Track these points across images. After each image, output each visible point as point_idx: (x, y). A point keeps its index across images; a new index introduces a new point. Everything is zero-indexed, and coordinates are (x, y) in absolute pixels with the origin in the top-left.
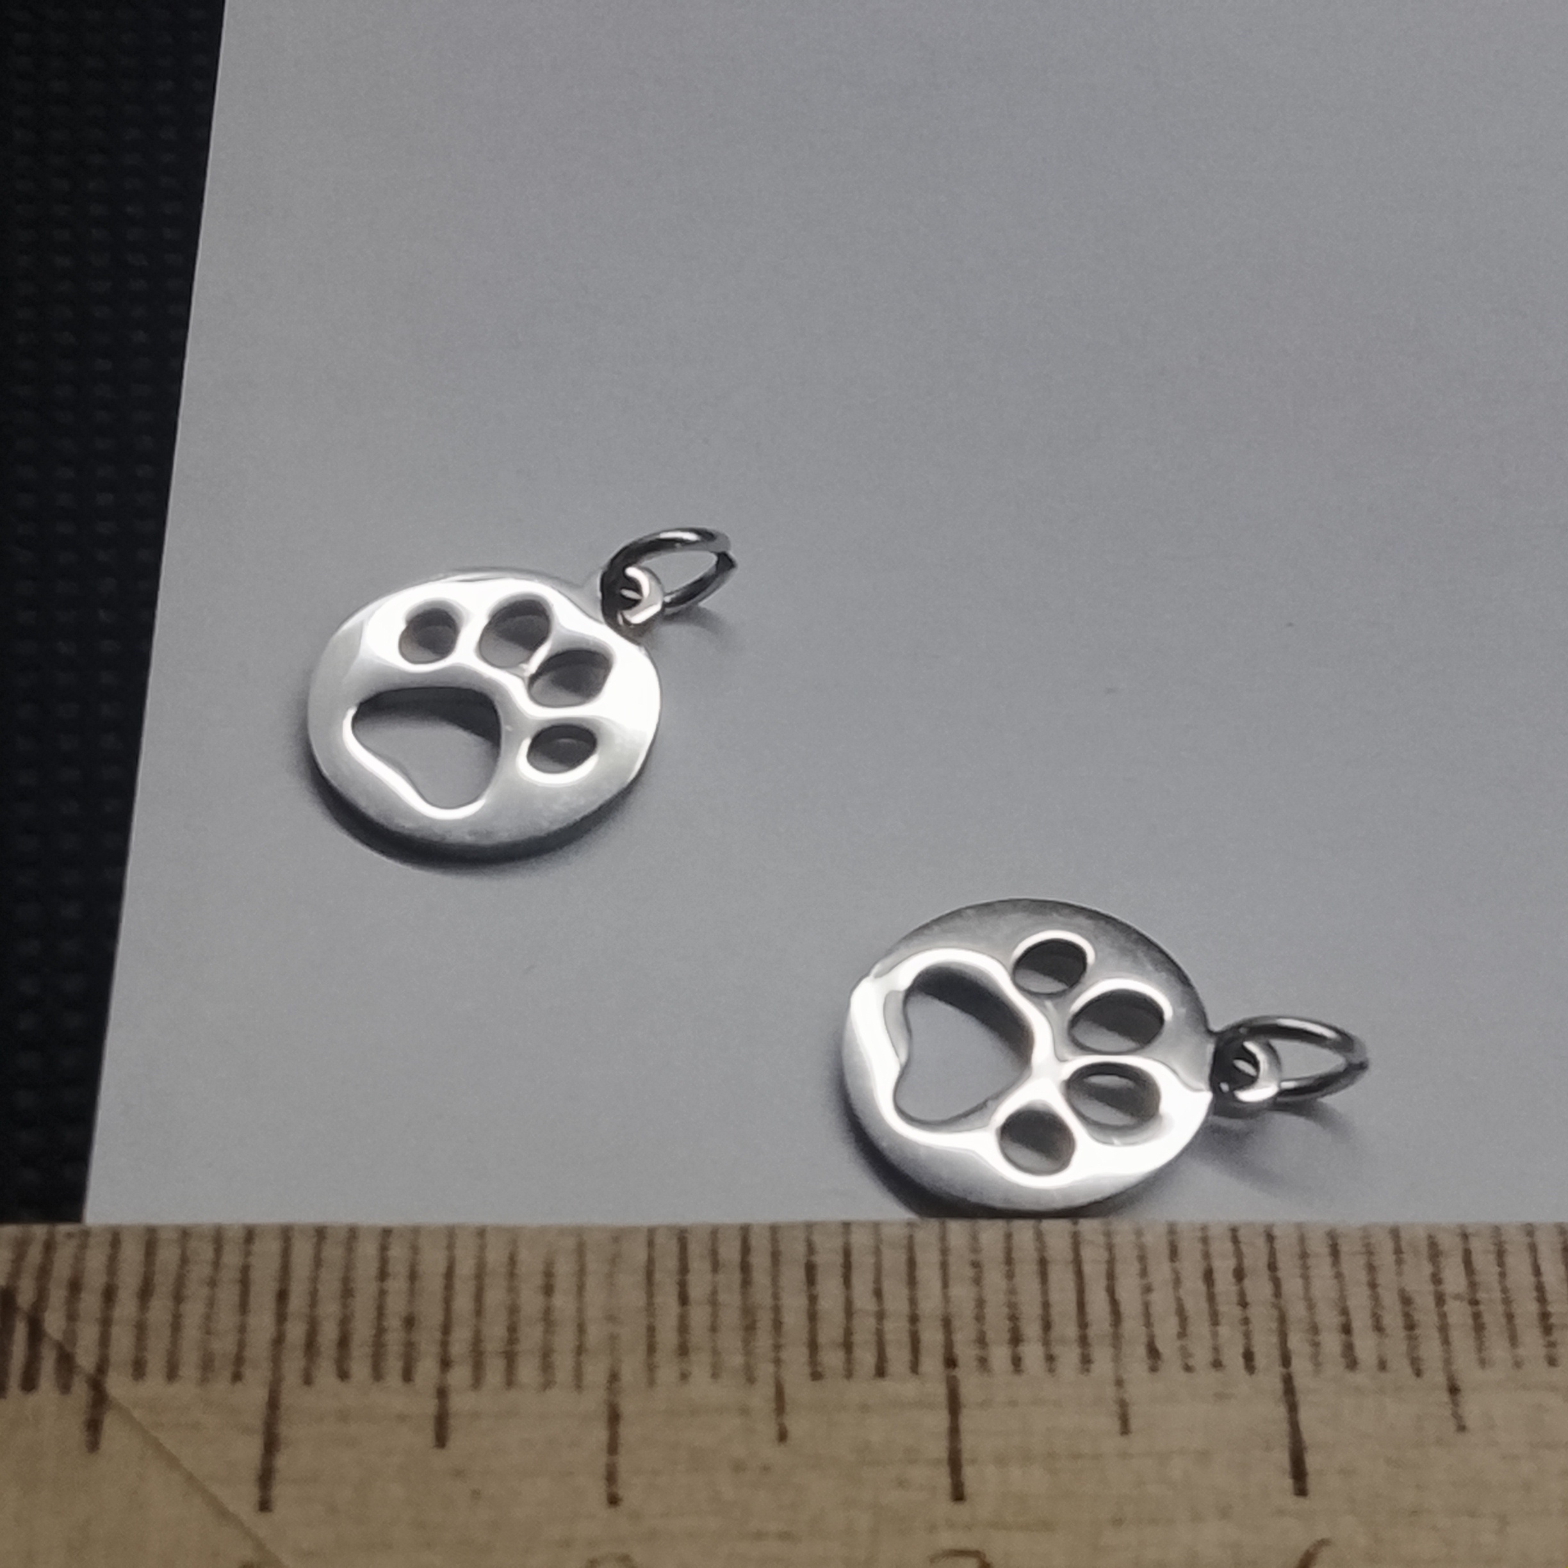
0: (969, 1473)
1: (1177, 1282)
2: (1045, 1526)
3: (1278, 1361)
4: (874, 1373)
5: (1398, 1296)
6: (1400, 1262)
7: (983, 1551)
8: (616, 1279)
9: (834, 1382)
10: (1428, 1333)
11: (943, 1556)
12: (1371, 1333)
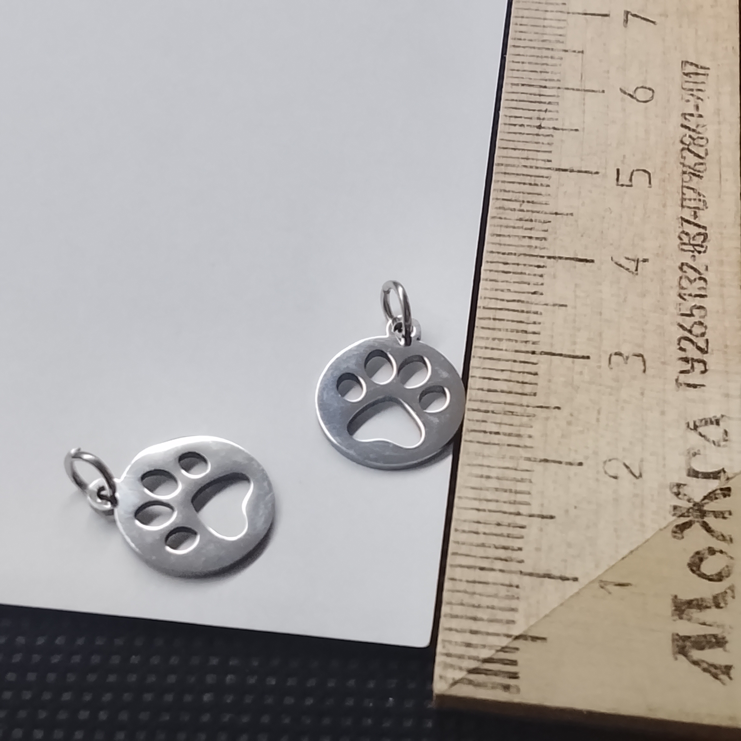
0: (578, 353)
1: (507, 282)
2: (600, 334)
3: (542, 259)
4: (536, 376)
5: (518, 221)
6: (505, 219)
7: (610, 354)
8: (485, 454)
9: (538, 389)
10: (534, 216)
11: (610, 366)
12: (533, 231)
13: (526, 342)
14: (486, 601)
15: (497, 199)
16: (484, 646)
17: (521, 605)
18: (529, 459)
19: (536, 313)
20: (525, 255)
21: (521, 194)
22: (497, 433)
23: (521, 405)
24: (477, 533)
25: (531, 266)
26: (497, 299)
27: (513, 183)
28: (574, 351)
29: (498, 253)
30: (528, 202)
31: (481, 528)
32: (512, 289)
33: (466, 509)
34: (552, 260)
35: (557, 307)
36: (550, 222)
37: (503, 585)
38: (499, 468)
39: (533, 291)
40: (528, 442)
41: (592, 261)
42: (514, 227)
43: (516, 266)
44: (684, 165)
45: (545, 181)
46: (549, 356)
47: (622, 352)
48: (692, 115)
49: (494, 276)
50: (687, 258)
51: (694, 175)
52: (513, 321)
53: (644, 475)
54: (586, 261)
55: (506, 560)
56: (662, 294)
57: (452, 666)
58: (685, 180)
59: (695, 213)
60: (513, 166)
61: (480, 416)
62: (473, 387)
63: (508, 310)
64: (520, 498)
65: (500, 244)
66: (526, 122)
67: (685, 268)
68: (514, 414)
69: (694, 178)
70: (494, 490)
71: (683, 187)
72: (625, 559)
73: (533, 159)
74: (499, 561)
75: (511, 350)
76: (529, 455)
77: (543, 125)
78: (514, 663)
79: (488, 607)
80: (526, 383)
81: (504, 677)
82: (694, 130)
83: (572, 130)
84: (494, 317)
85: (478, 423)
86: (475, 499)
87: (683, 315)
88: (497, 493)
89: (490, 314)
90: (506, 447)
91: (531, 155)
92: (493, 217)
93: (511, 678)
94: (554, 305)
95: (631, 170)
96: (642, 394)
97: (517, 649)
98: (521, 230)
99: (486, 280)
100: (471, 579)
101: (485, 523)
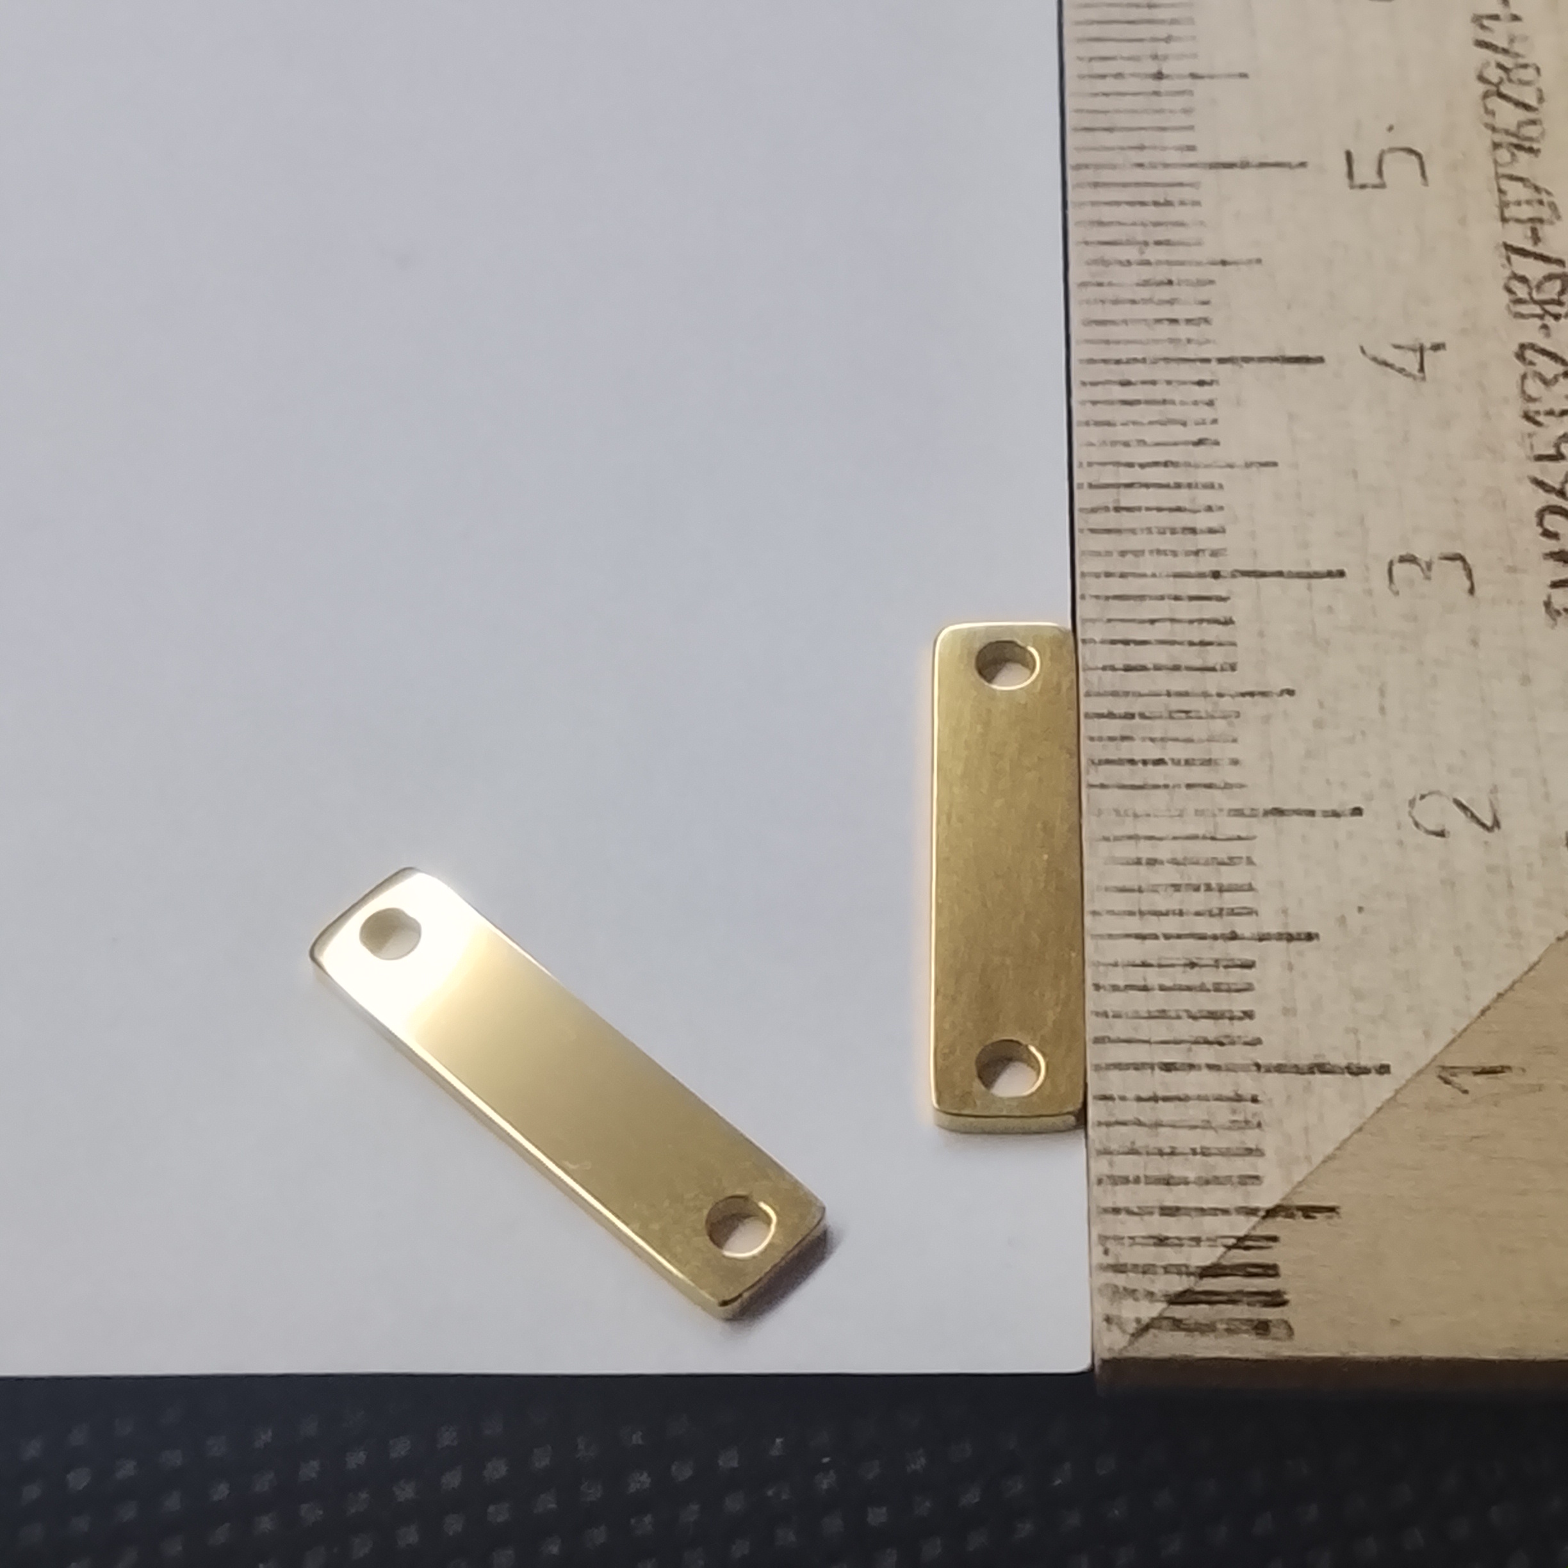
0: (1317, 567)
1: (1135, 423)
2: (1362, 520)
3: (1206, 365)
4: (1231, 626)
5: (1141, 288)
6: (1110, 284)
7: (1388, 560)
8: (1139, 811)
9: (1239, 655)
10: (1175, 273)
11: (1393, 587)
12: (1176, 307)
13: (1197, 553)
14: (1187, 1139)
15: (1087, 243)
16: (1197, 1240)
17: (1269, 1141)
18: (1239, 813)
19: (1211, 486)
20: (1167, 360)
21: (1139, 229)
22: (1160, 762)
23: (1206, 695)
24: (1145, 989)
25: (1184, 383)
26: (1118, 464)
27: (1118, 203)
28: (1308, 563)
29: (1105, 361)
30: (1158, 243)
31: (1153, 977)
32: (1148, 440)
33: (1110, 936)
34: (1228, 367)
35: (1254, 469)
36: (1211, 282)
37: (1219, 1098)
38: (1175, 838)
39: (1195, 438)
40: (1232, 775)
41: (1320, 360)
42: (1133, 302)
43: (1149, 387)
44: (1494, 129)
45: (1186, 193)
46: (1253, 580)
47: (1417, 556)
48: (1495, 17)
49: (1104, 413)
50: (1530, 332)
51: (1519, 147)
52: (1159, 510)
53: (1503, 824)
54: (1307, 360)
55: (1221, 1044)
56: (1487, 416)
57: (1132, 1293)
58: (1499, 160)
59: (1534, 231)
60: (1113, 167)
61: (1114, 727)
62: (1091, 665)
63: (1147, 486)
64: (1231, 900)
65: (1107, 342)
66: (1128, 67)
67: (1529, 354)
68: (1192, 715)
69: (1522, 156)
70: (1171, 890)
71: (1498, 176)
72: (1488, 1013)
73: (1154, 148)
74: (1206, 1046)
75: (1164, 574)
76: (1237, 805)
77: (1165, 71)
78: (1271, 1272)
79: (1194, 1152)
80: (1210, 644)
81: (1249, 1304)
82: (1505, 51)
83: (1230, 76)
84: (1116, 505)
85: (1112, 744)
86: (1131, 913)
87: (1540, 458)
88: (1177, 894)
89: (1106, 498)
90: (1184, 789)
91: (1147, 138)
92: (1084, 284)
93: (1266, 1305)
94: (1248, 465)
95: (1377, 153)
96: (1475, 643)
97: (1274, 1239)
98: (1149, 307)
99: (1087, 424)
100: (1144, 1095)
101: (1160, 966)
